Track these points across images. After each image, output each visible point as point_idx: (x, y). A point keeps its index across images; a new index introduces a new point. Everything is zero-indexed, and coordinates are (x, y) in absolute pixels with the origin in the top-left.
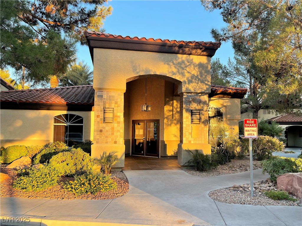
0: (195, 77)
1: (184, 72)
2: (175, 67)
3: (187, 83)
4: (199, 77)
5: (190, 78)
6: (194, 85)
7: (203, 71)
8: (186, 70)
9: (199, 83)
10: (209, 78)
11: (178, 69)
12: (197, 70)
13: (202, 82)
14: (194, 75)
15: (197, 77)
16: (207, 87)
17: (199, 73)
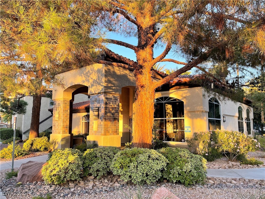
0: (95, 81)
1: (89, 79)
2: (85, 77)
3: (91, 87)
4: (98, 81)
5: (92, 83)
6: (94, 88)
7: (100, 75)
8: (90, 77)
9: (98, 85)
10: (103, 80)
11: (86, 78)
12: (96, 75)
13: (99, 84)
14: (94, 80)
15: (96, 81)
16: (102, 87)
17: (97, 77)
